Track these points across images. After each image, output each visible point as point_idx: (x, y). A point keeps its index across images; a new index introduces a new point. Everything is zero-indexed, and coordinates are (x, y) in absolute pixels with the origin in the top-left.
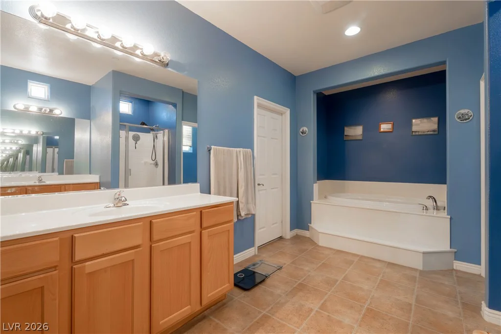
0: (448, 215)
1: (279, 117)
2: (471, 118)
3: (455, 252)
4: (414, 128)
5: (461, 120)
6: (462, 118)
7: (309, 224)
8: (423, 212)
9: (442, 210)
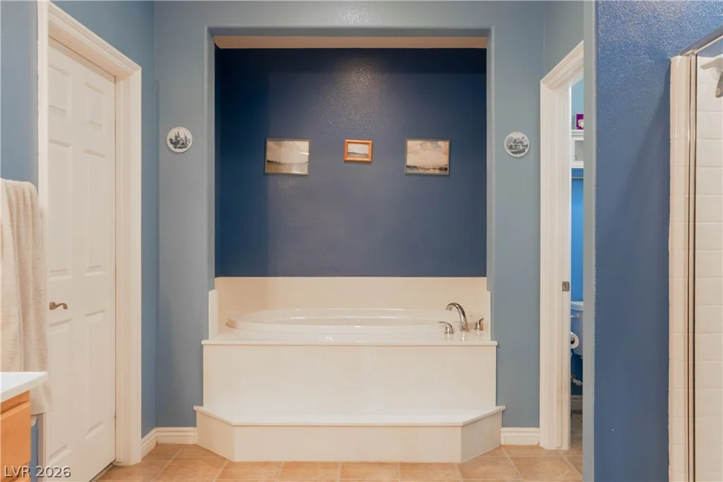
0: (492, 340)
1: (107, 85)
2: (526, 151)
3: (503, 411)
4: (411, 160)
5: (513, 153)
6: (516, 147)
7: (195, 408)
8: (446, 339)
9: (473, 331)
